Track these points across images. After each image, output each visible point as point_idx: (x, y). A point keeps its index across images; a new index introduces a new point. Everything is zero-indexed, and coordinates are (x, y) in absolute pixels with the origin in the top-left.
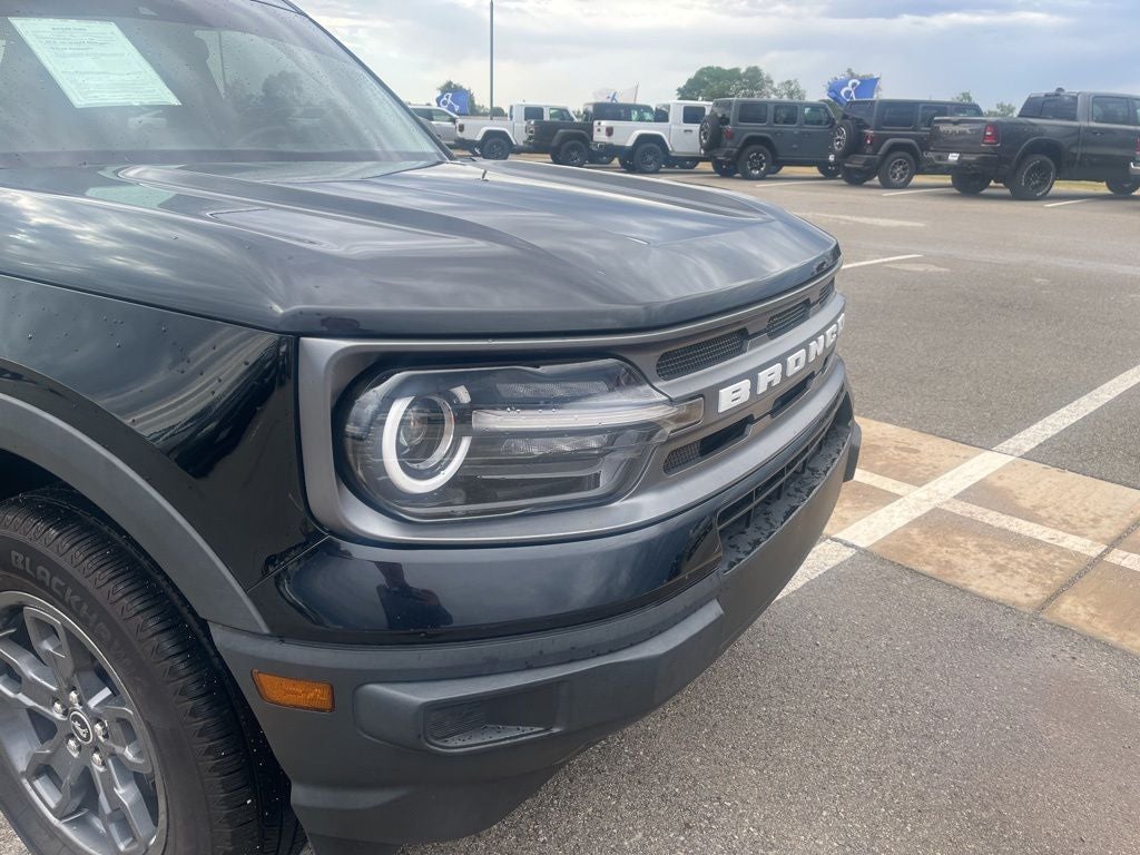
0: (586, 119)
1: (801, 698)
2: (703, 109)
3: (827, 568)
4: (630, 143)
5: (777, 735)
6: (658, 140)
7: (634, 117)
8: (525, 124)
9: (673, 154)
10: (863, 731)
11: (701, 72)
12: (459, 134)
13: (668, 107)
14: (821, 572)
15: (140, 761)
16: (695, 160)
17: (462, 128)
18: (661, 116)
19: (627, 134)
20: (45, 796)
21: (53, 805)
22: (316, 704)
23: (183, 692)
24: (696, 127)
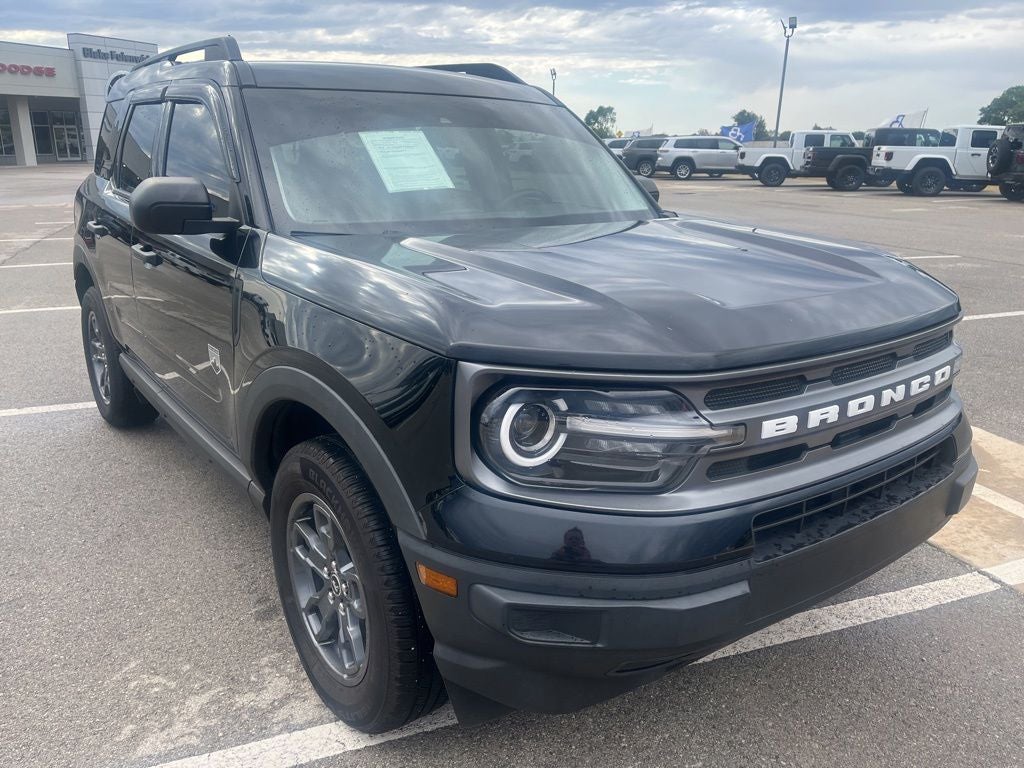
0: (867, 145)
1: (887, 700)
2: (995, 133)
3: (963, 597)
4: (910, 167)
5: (851, 724)
6: (942, 163)
7: (918, 142)
8: (804, 150)
9: (957, 178)
10: (935, 739)
11: (1010, 92)
12: (740, 161)
13: (956, 131)
14: (955, 599)
15: (360, 611)
16: (982, 183)
17: (743, 155)
18: (948, 140)
19: (907, 158)
20: (313, 626)
21: (316, 633)
22: (447, 590)
23: (382, 569)
24: (984, 151)
